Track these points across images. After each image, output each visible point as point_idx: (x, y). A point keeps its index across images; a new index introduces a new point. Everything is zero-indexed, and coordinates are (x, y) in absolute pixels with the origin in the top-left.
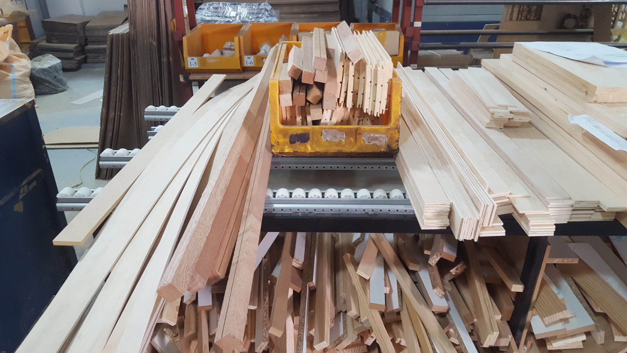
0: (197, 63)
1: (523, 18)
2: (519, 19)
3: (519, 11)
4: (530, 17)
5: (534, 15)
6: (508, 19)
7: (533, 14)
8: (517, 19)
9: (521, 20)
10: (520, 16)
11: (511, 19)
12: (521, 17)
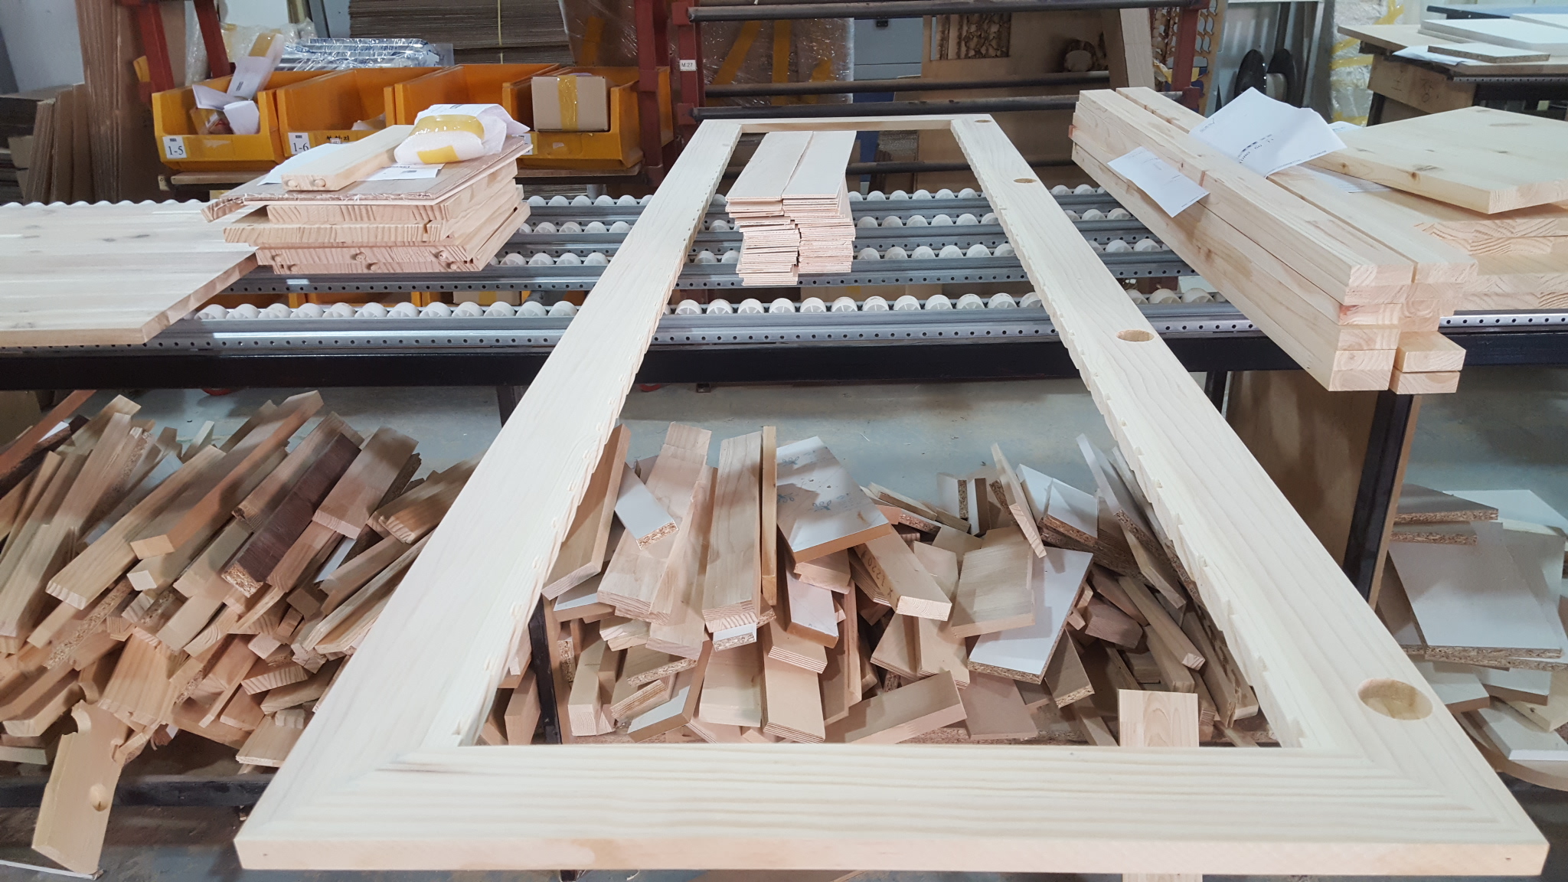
0: (183, 148)
1: (972, 53)
2: (963, 54)
3: (960, 37)
4: (987, 50)
5: (995, 47)
6: (935, 55)
7: (994, 43)
8: (958, 56)
9: (967, 57)
10: (964, 49)
11: (943, 56)
12: (967, 51)
